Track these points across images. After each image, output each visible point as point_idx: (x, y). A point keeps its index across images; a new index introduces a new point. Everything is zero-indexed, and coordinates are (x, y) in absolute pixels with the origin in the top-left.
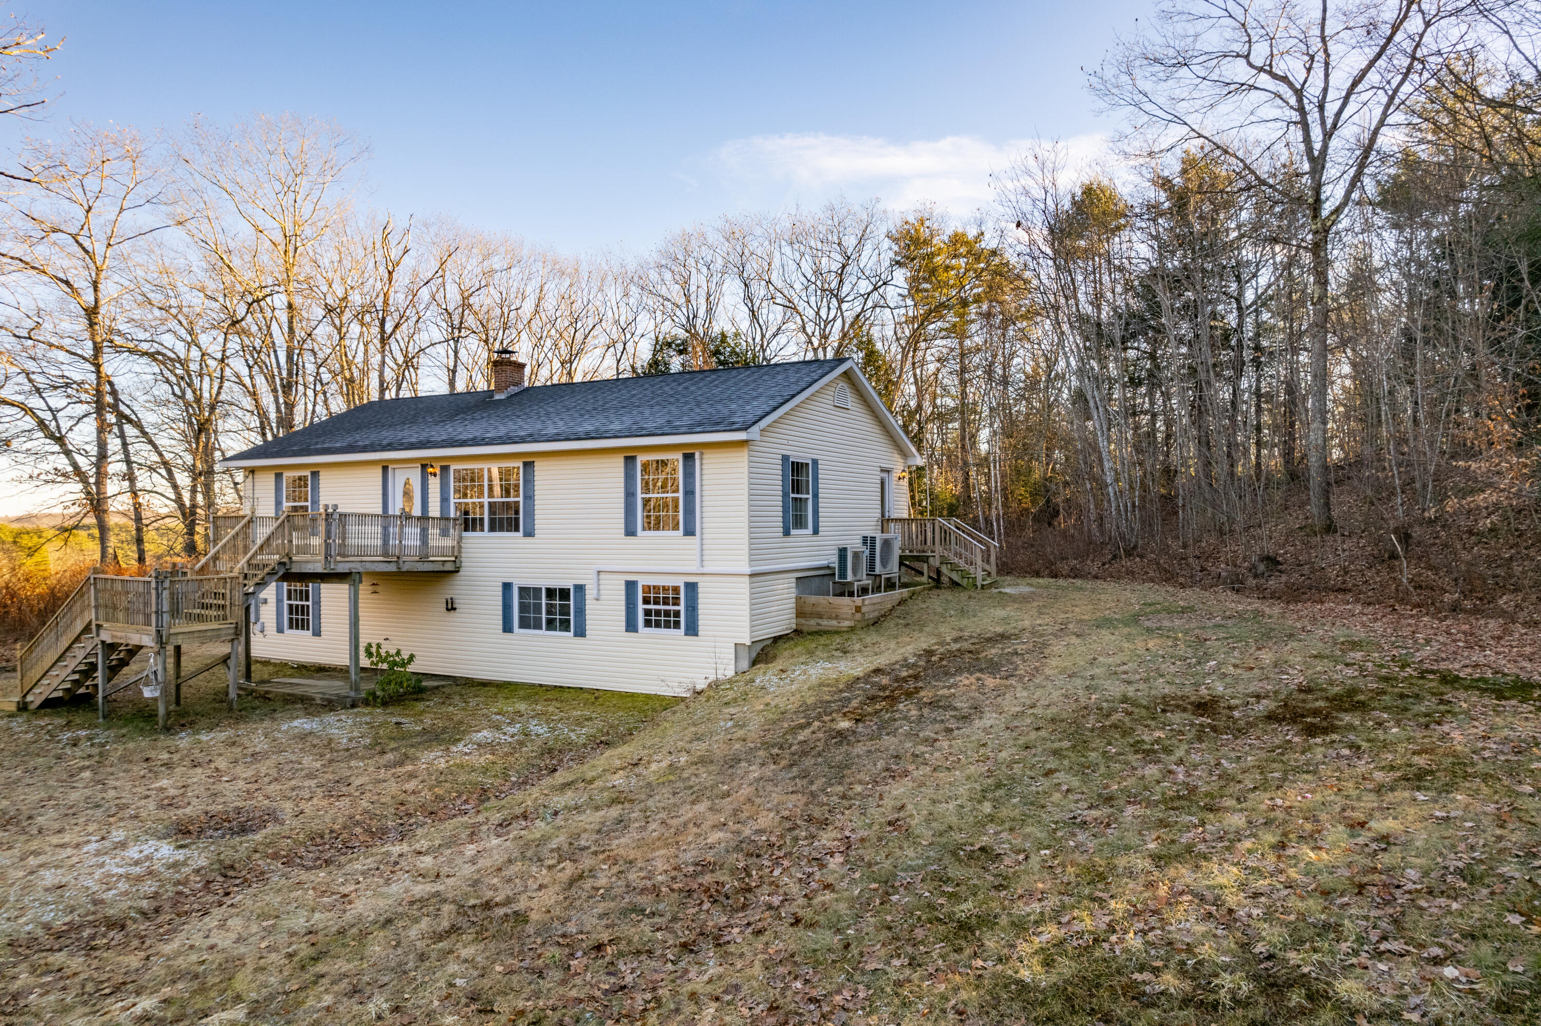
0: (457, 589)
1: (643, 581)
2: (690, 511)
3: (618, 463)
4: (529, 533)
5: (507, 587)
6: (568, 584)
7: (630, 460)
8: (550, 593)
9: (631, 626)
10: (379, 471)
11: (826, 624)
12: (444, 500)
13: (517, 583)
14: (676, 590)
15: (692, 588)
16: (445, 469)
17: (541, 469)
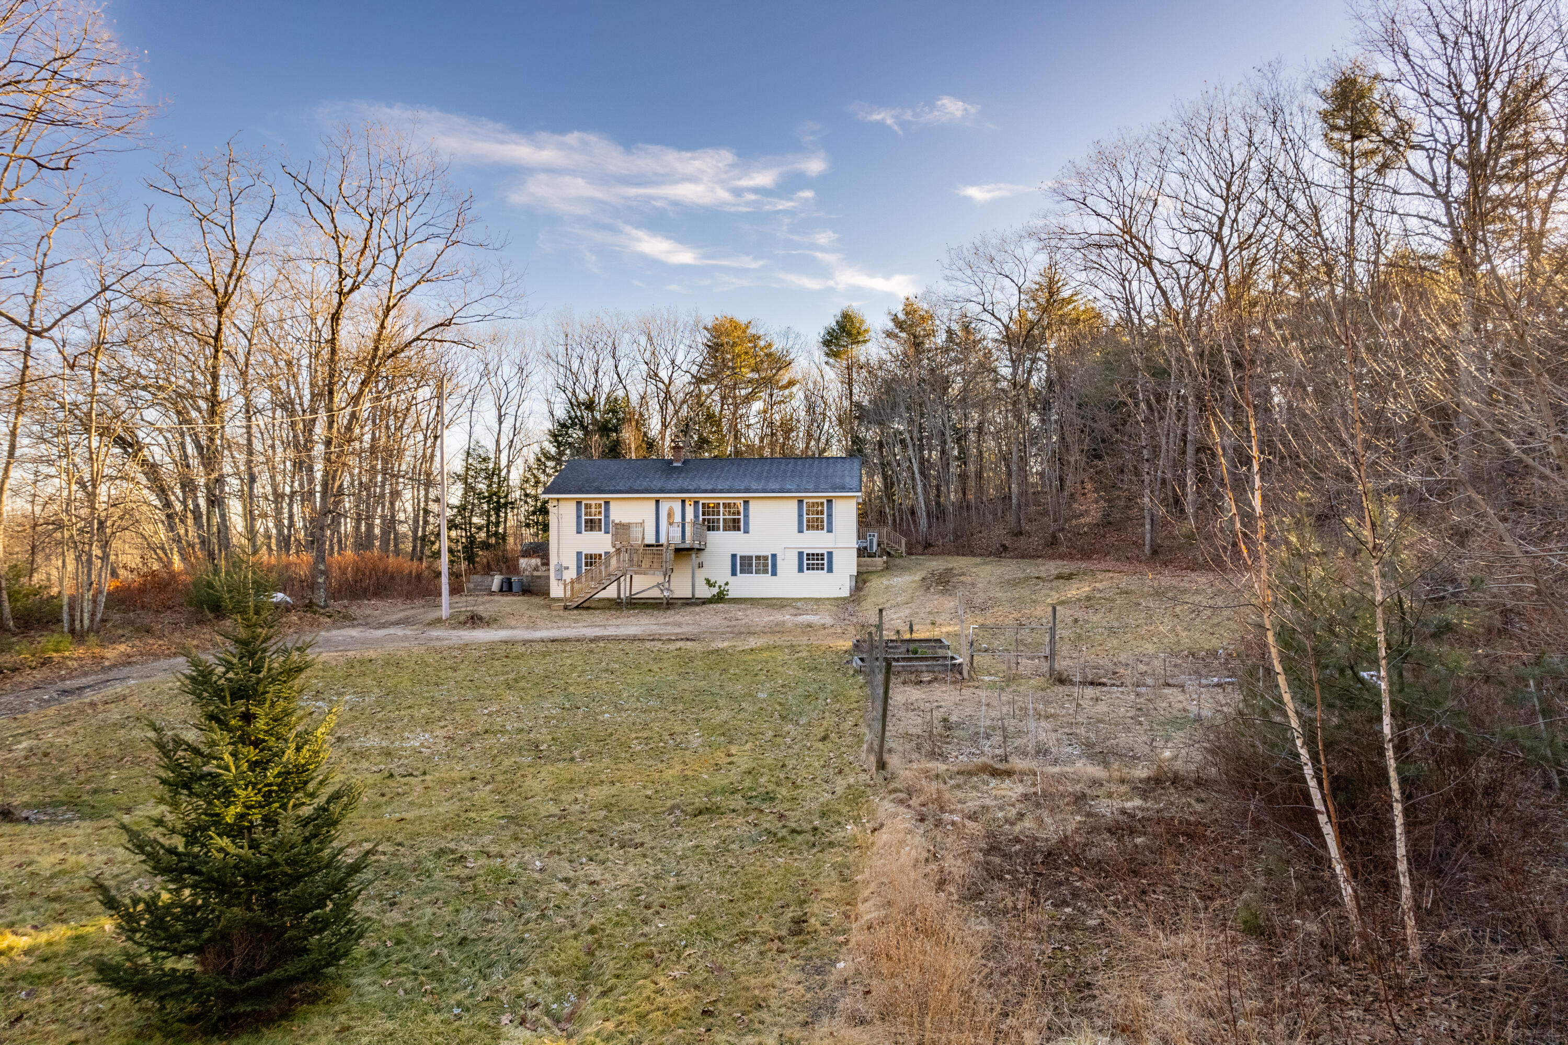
0: (703, 557)
1: (806, 551)
2: (830, 523)
3: (795, 504)
4: (746, 532)
5: (734, 556)
6: (769, 554)
7: (800, 502)
8: (758, 558)
9: (801, 570)
10: (654, 503)
11: (870, 569)
12: (696, 516)
13: (739, 554)
14: (822, 555)
15: (830, 554)
16: (696, 503)
17: (752, 504)
